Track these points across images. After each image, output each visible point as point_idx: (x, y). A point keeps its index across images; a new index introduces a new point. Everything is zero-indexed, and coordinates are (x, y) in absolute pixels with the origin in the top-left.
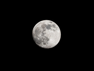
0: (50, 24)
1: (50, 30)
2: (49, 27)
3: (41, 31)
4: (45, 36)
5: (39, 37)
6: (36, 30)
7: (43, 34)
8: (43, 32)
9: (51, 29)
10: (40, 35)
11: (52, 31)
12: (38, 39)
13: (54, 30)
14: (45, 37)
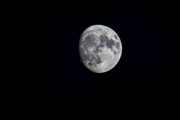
0: (114, 39)
1: (110, 50)
2: (110, 44)
3: (96, 44)
4: (98, 54)
5: (87, 50)
6: (88, 37)
7: (97, 50)
8: (98, 47)
9: (112, 48)
10: (91, 50)
11: (112, 53)
12: (86, 53)
13: (115, 53)
14: (98, 56)
